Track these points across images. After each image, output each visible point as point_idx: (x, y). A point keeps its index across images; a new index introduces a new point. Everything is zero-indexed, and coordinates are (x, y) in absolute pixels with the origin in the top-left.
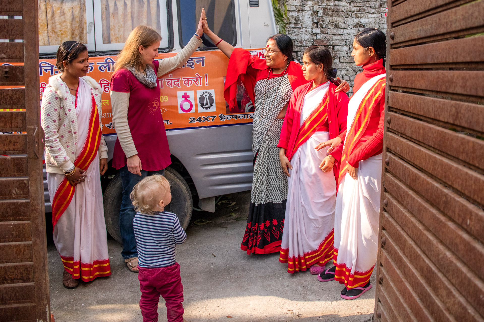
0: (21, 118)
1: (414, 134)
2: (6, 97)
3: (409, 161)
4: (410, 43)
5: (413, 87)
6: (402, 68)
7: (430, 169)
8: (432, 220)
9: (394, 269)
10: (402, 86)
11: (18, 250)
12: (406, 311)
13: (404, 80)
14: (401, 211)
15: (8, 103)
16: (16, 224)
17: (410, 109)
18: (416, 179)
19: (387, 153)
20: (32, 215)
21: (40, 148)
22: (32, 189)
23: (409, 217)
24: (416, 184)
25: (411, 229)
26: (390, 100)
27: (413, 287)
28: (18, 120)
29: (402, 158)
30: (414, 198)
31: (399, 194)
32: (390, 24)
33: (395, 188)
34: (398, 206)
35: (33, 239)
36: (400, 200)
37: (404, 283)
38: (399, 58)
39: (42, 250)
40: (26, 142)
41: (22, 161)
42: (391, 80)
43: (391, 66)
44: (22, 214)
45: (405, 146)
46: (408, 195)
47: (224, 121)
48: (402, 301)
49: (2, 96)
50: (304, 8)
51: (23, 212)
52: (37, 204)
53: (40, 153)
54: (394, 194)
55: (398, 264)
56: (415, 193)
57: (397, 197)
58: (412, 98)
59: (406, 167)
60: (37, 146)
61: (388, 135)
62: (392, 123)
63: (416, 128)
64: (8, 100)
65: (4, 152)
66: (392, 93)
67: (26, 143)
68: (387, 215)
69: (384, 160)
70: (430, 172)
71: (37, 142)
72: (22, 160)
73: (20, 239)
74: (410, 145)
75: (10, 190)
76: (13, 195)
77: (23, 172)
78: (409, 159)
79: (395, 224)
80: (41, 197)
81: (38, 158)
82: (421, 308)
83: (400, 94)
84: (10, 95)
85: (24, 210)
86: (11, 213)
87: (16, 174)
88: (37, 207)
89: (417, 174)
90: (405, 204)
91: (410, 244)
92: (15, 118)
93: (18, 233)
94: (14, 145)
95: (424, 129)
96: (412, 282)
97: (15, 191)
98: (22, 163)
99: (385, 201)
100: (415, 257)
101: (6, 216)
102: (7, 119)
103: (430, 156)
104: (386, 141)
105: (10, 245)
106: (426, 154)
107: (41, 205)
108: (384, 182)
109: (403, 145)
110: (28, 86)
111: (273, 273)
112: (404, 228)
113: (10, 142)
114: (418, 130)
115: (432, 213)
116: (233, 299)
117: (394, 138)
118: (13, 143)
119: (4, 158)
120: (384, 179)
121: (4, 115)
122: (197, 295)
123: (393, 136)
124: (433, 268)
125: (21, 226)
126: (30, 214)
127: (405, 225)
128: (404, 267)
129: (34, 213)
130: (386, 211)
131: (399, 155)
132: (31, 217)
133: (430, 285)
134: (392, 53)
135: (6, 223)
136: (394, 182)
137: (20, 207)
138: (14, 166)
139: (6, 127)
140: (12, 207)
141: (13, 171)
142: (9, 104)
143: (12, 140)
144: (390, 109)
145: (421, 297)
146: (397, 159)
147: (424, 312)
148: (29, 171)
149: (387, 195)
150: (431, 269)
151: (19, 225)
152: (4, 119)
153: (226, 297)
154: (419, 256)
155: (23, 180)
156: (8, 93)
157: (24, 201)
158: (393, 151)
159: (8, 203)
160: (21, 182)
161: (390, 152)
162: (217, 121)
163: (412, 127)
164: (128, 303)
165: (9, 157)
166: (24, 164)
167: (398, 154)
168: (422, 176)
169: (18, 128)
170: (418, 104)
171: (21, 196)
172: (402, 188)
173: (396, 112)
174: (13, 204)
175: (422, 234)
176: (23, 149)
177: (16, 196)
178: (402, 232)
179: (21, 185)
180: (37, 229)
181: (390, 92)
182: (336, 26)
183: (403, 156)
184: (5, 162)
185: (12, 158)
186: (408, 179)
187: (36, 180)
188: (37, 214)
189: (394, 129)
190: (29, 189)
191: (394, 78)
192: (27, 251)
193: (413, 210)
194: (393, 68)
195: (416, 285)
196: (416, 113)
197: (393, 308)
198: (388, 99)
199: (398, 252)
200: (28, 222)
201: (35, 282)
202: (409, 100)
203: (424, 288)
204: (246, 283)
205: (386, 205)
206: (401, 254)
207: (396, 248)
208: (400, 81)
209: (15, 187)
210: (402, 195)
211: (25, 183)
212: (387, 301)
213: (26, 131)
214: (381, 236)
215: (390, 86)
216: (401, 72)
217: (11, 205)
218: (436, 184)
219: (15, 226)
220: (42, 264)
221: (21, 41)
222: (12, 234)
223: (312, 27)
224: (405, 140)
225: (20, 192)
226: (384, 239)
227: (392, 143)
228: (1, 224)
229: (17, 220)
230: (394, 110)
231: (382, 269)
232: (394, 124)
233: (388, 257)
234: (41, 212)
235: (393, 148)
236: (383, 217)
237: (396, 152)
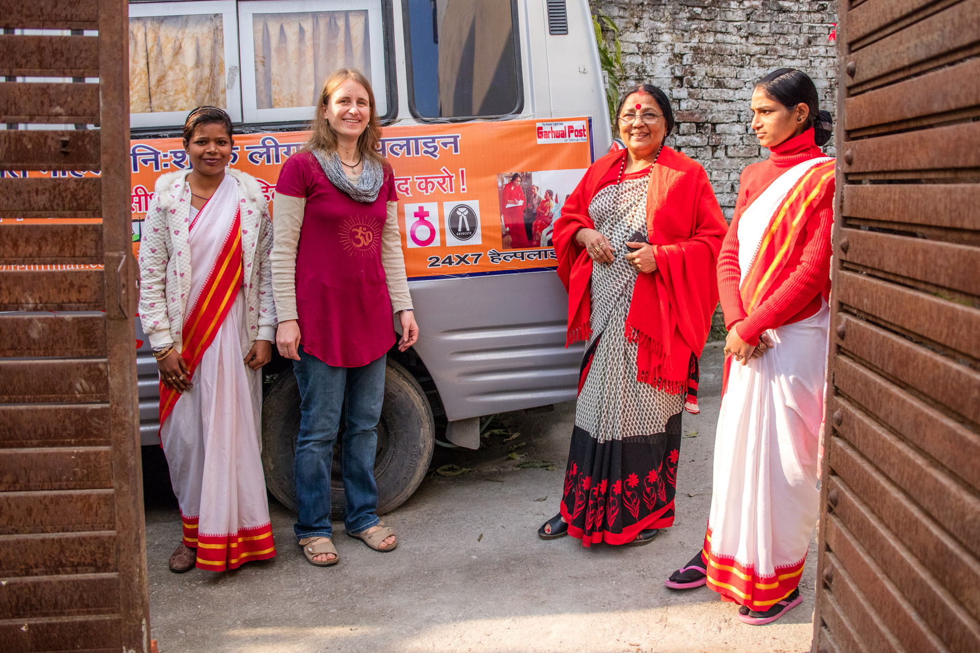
0: (93, 236)
1: (903, 265)
2: (64, 194)
3: (891, 324)
4: (891, 79)
5: (901, 166)
6: (872, 132)
7: (941, 334)
8: (948, 443)
9: (859, 555)
10: (875, 169)
11: (87, 504)
12: (887, 641)
13: (878, 157)
14: (874, 431)
15: (67, 206)
16: (82, 454)
17: (893, 214)
18: (907, 359)
19: (841, 314)
20: (114, 434)
21: (130, 297)
22: (113, 382)
23: (893, 442)
24: (908, 370)
25: (896, 467)
26: (846, 203)
27: (901, 589)
28: (88, 241)
29: (874, 320)
30: (904, 401)
31: (869, 395)
32: (846, 46)
33: (859, 384)
34: (867, 421)
35: (115, 484)
36: (871, 408)
37: (881, 582)
38: (866, 112)
39: (134, 507)
40: (103, 285)
41: (94, 324)
42: (849, 161)
43: (848, 132)
44: (95, 432)
45: (882, 294)
46: (890, 395)
47: (498, 264)
48: (876, 620)
49: (57, 192)
50: (655, 47)
51: (95, 428)
52: (123, 413)
53: (130, 307)
54: (856, 397)
55: (867, 543)
56: (904, 392)
57: (863, 403)
58: (897, 192)
59: (884, 337)
60: (124, 292)
61: (843, 276)
62: (851, 249)
63: (906, 252)
64: (68, 199)
65: (58, 306)
66: (852, 188)
67: (102, 289)
68: (840, 443)
69: (833, 329)
70: (942, 341)
71: (124, 285)
72: (95, 322)
73: (89, 483)
74: (892, 291)
75: (71, 383)
76: (76, 392)
77: (95, 348)
78: (891, 320)
79: (859, 460)
80: (132, 398)
81: (126, 318)
82: (921, 633)
83: (867, 187)
84: (72, 190)
85: (99, 424)
86: (71, 430)
87: (83, 351)
88: (124, 419)
89: (911, 349)
90: (881, 415)
91: (896, 499)
92: (81, 237)
93: (86, 471)
94: (79, 292)
95: (926, 252)
96: (901, 579)
97: (81, 384)
98: (94, 328)
99: (836, 414)
100: (908, 525)
101: (62, 435)
102: (65, 239)
103: (940, 308)
104: (838, 289)
105: (71, 496)
106: (931, 304)
107: (131, 413)
108: (834, 375)
109: (877, 291)
110: (106, 171)
111: (598, 570)
112: (881, 466)
113: (72, 285)
114: (912, 257)
115: (947, 427)
116: (517, 620)
117: (857, 279)
118: (76, 287)
119: (59, 319)
120: (835, 369)
121: (60, 231)
122: (443, 613)
123: (853, 277)
124: (951, 545)
125: (92, 458)
126: (110, 433)
127: (882, 459)
128: (882, 547)
129: (118, 431)
130: (837, 436)
131: (868, 314)
132: (112, 440)
133: (942, 583)
134: (850, 106)
135: (62, 451)
136: (856, 371)
137: (91, 419)
138: (78, 334)
139: (63, 254)
140: (74, 418)
141: (77, 344)
142: (70, 209)
143: (75, 282)
144: (846, 221)
145: (923, 609)
146: (862, 324)
147: (929, 641)
148: (108, 344)
149: (840, 401)
150: (946, 547)
151: (87, 454)
152: (59, 239)
153: (504, 616)
154: (916, 521)
155: (97, 364)
156: (68, 187)
157: (98, 406)
158: (854, 308)
159: (66, 409)
160: (92, 366)
161: (847, 312)
162: (485, 264)
163: (897, 251)
164: (305, 626)
165: (68, 316)
166: (99, 331)
167: (866, 313)
168: (923, 351)
169: (86, 256)
170: (911, 203)
171: (92, 397)
172: (875, 383)
173: (858, 227)
174: (77, 411)
175: (922, 474)
176: (97, 301)
177: (83, 395)
178: (876, 476)
179: (92, 373)
180: (123, 463)
181: (846, 185)
182: (720, 85)
183: (878, 315)
184: (61, 326)
185: (74, 318)
186: (889, 361)
187: (122, 362)
188: (124, 432)
189: (856, 261)
190: (107, 382)
191: (855, 156)
192: (104, 509)
193: (901, 427)
194: (852, 136)
195: (908, 584)
196: (907, 221)
197: (856, 637)
198: (842, 201)
199: (866, 518)
200: (107, 448)
201: (120, 572)
202: (890, 195)
203: (929, 588)
204: (544, 589)
205: (839, 422)
206: (874, 521)
207: (863, 510)
208: (868, 161)
209: (81, 377)
210: (876, 397)
211: (100, 370)
212: (841, 622)
213: (102, 263)
214: (826, 488)
215: (847, 175)
216: (870, 143)
217: (72, 414)
218: (955, 366)
219: (80, 457)
220: (134, 536)
221: (96, 81)
222: (75, 473)
223: (671, 86)
224: (881, 283)
225: (90, 388)
226: (835, 494)
227: (851, 292)
228: (54, 453)
229: (84, 445)
230: (856, 223)
231: (830, 556)
232: (856, 251)
233: (844, 531)
234: (131, 430)
235: (854, 300)
236: (832, 447)
237: (860, 308)
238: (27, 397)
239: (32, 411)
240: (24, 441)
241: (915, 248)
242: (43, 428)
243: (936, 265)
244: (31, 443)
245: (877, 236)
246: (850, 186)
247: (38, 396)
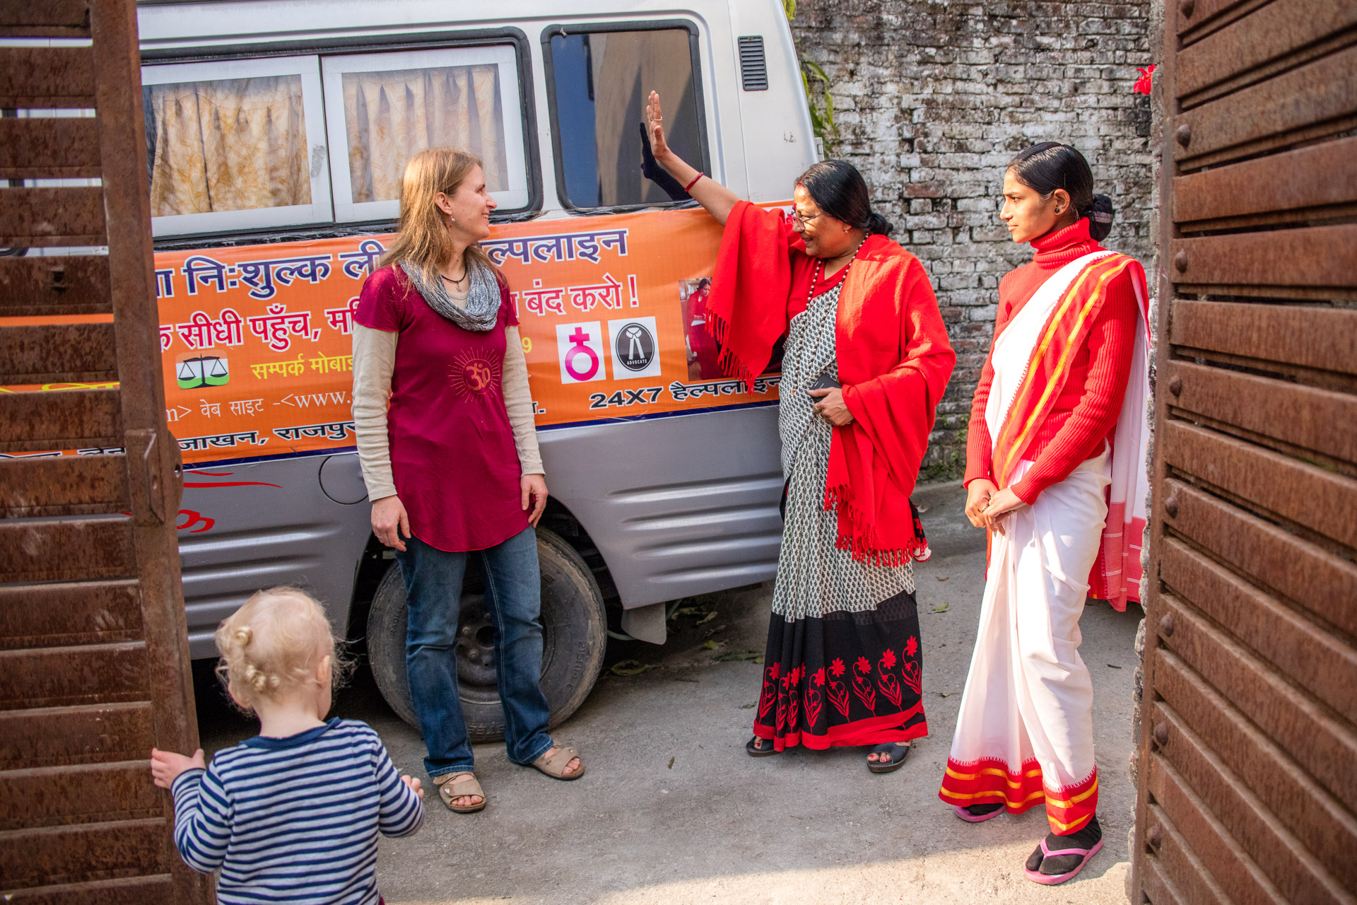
0: (108, 407)
2: (61, 349)
11: (122, 783)
15: (67, 366)
16: (111, 713)
19: (1169, 480)
20: (153, 686)
21: (166, 493)
22: (149, 613)
26: (1176, 327)
28: (102, 414)
31: (1219, 601)
33: (1201, 583)
40: (126, 476)
41: (116, 532)
42: (1182, 268)
43: (1178, 225)
44: (127, 683)
45: (1239, 460)
47: (683, 401)
49: (51, 346)
50: (876, 101)
51: (127, 678)
52: (166, 655)
53: (167, 507)
54: (1197, 601)
57: (1208, 610)
60: (155, 487)
61: (1173, 428)
62: (1186, 392)
64: (68, 356)
65: (64, 508)
66: (1187, 305)
67: (125, 482)
68: (1170, 660)
69: (1158, 501)
71: (155, 477)
72: (118, 529)
73: (123, 752)
75: (89, 616)
76: (97, 629)
77: (121, 565)
80: (177, 635)
81: (162, 523)
83: (1205, 304)
84: (73, 342)
85: (132, 671)
86: (94, 681)
87: (103, 570)
88: (168, 664)
92: (91, 410)
93: (117, 738)
94: (93, 487)
97: (103, 618)
98: (117, 538)
99: (1164, 621)
101: (80, 689)
102: (67, 413)
104: (1165, 445)
105: (99, 773)
107: (177, 656)
108: (1159, 565)
109: (1229, 456)
110: (121, 314)
113: (81, 478)
117: (1197, 435)
118: (88, 480)
119: (66, 526)
120: (1160, 555)
121: (59, 401)
123: (1190, 432)
125: (125, 719)
126: (148, 684)
129: (160, 682)
130: (1167, 648)
131: (1215, 486)
132: (152, 693)
134: (1181, 188)
135: (82, 711)
136: (1195, 564)
137: (121, 665)
138: (95, 547)
139: (66, 434)
140: (97, 664)
141: (93, 561)
142: (71, 370)
143: (85, 474)
144: (1177, 352)
146: (1204, 497)
148: (137, 560)
149: (1170, 601)
151: (118, 714)
152: (59, 413)
155: (125, 587)
156: (67, 338)
157: (129, 646)
158: (1191, 475)
159: (83, 653)
160: (118, 591)
161: (1177, 477)
162: (666, 401)
165: (79, 523)
166: (125, 542)
167: (1211, 484)
169: (100, 436)
171: (120, 634)
173: (1193, 360)
174: (100, 655)
176: (118, 499)
177: (107, 632)
179: (118, 601)
180: (169, 727)
181: (1176, 301)
183: (1231, 489)
184: (69, 538)
185: (87, 525)
187: (160, 585)
188: (168, 682)
189: (1194, 409)
190: (140, 614)
191: (1191, 260)
192: (147, 788)
194: (1184, 231)
198: (1170, 323)
200: (145, 704)
201: (174, 874)
202: (1253, 320)
205: (1170, 631)
206: (1228, 778)
209: (103, 608)
210: (1231, 605)
211: (129, 596)
215: (1176, 286)
217: (94, 658)
219: (108, 718)
222: (102, 741)
223: (899, 151)
225: (117, 622)
226: (1164, 729)
227: (1187, 454)
228: (70, 715)
229: (113, 701)
230: (1192, 354)
231: (1156, 811)
232: (1194, 395)
233: (1177, 780)
234: (178, 678)
235: (1192, 465)
236: (1158, 665)
237: (1203, 476)
238: (27, 638)
239: (35, 658)
240: (26, 701)
241: (1296, 401)
242: (52, 681)
243: (1335, 428)
244: (37, 703)
245: (1229, 377)
246: (1182, 301)
247: (43, 637)
